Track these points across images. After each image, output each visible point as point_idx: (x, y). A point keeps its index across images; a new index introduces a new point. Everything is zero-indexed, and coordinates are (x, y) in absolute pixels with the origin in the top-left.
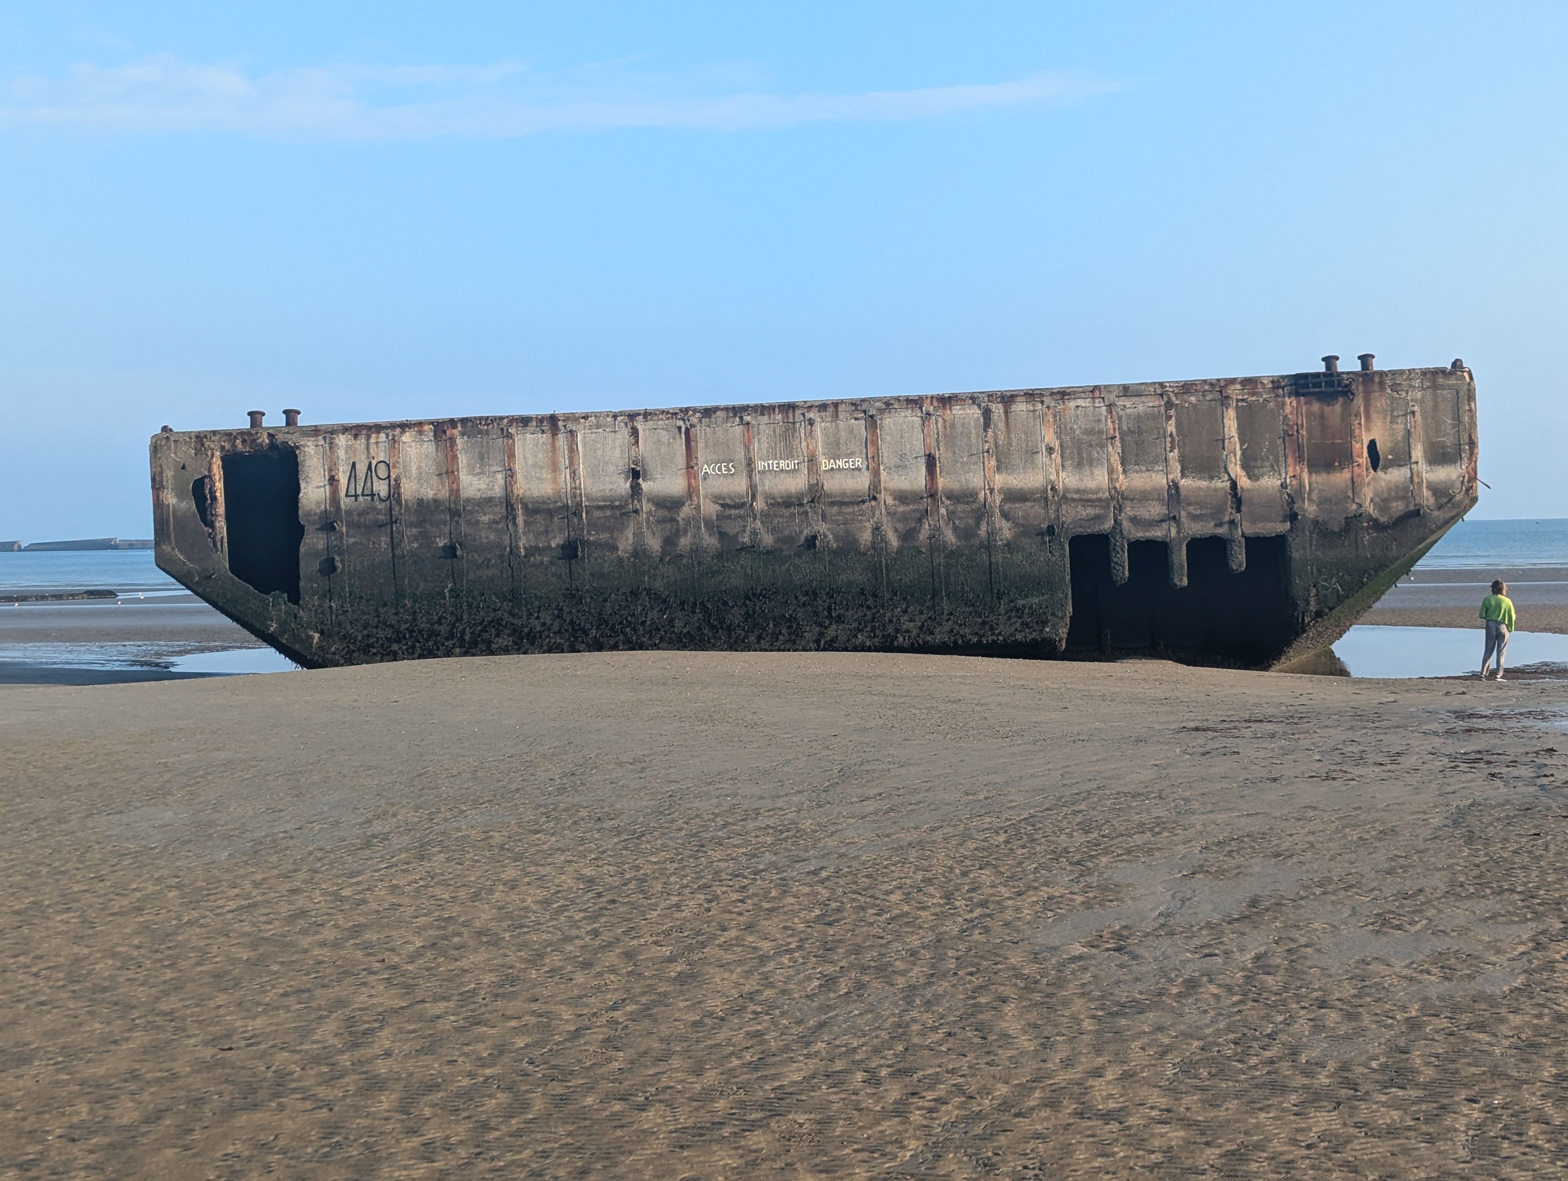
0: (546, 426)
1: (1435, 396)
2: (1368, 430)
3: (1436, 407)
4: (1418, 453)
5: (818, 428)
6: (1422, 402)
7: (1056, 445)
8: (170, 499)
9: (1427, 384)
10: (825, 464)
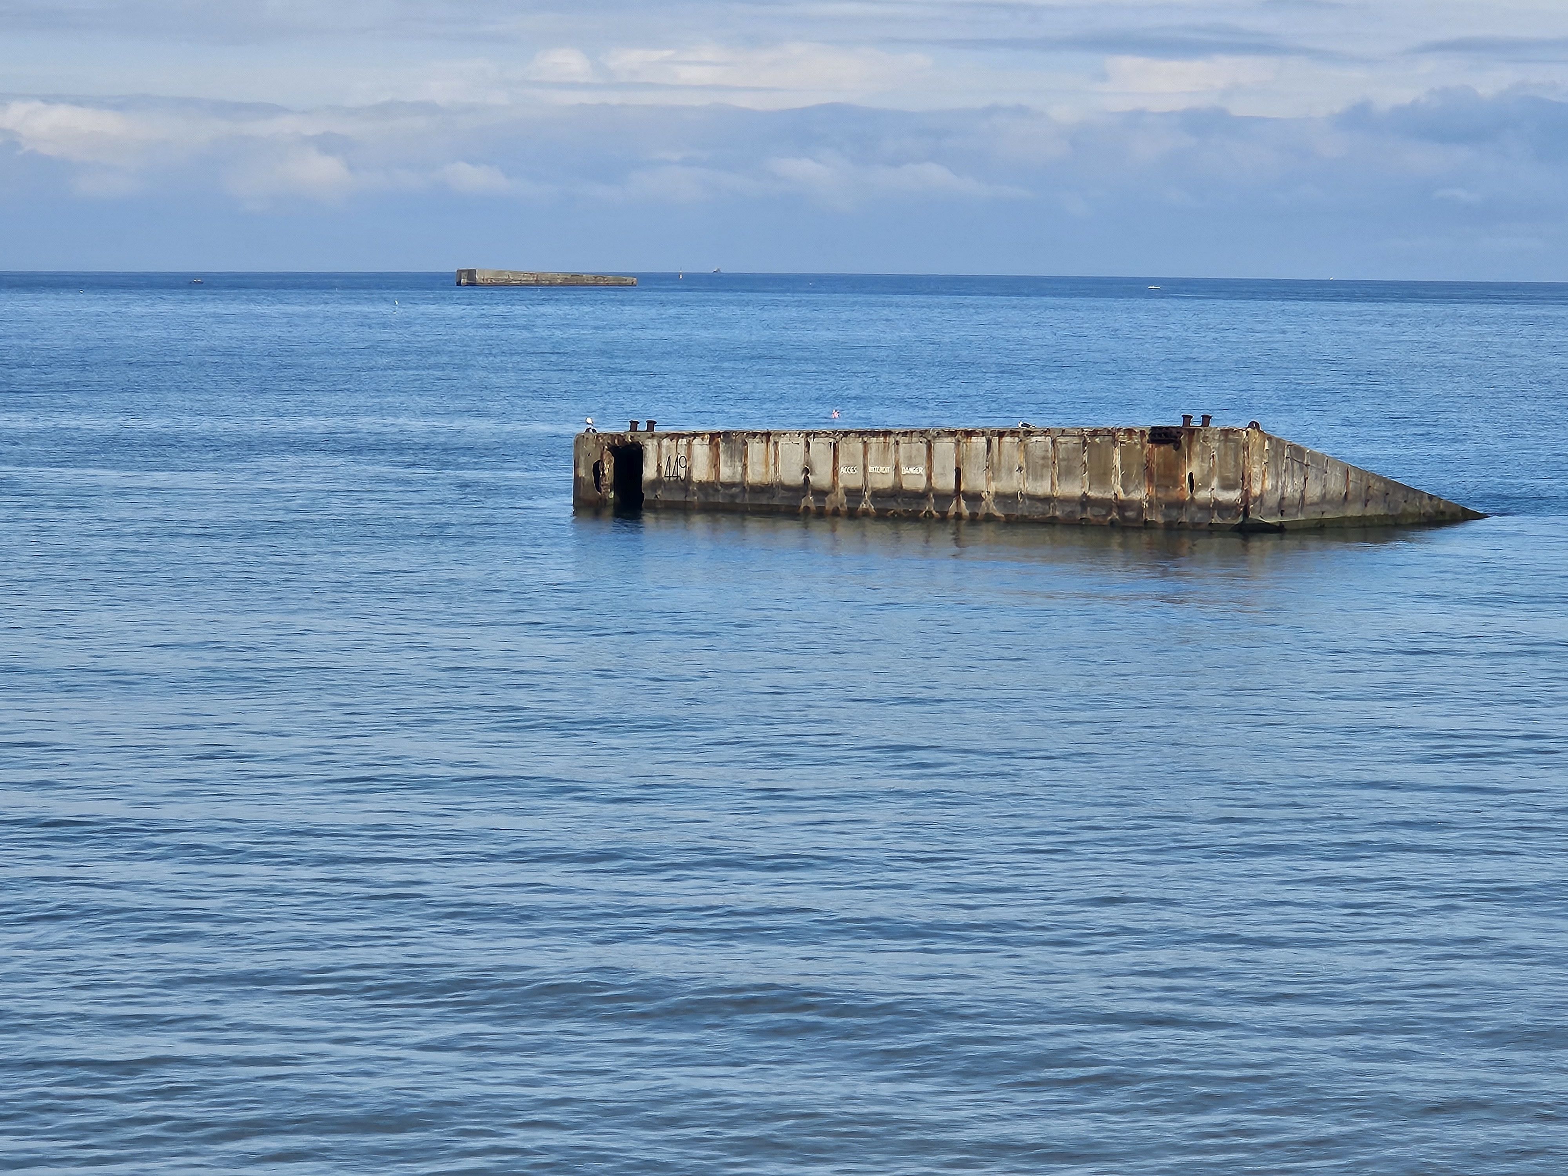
0: (764, 438)
1: (1226, 447)
2: (1189, 466)
3: (1226, 454)
4: (1215, 483)
5: (902, 446)
6: (1218, 449)
7: (1024, 465)
8: (582, 473)
9: (1222, 438)
10: (904, 470)
